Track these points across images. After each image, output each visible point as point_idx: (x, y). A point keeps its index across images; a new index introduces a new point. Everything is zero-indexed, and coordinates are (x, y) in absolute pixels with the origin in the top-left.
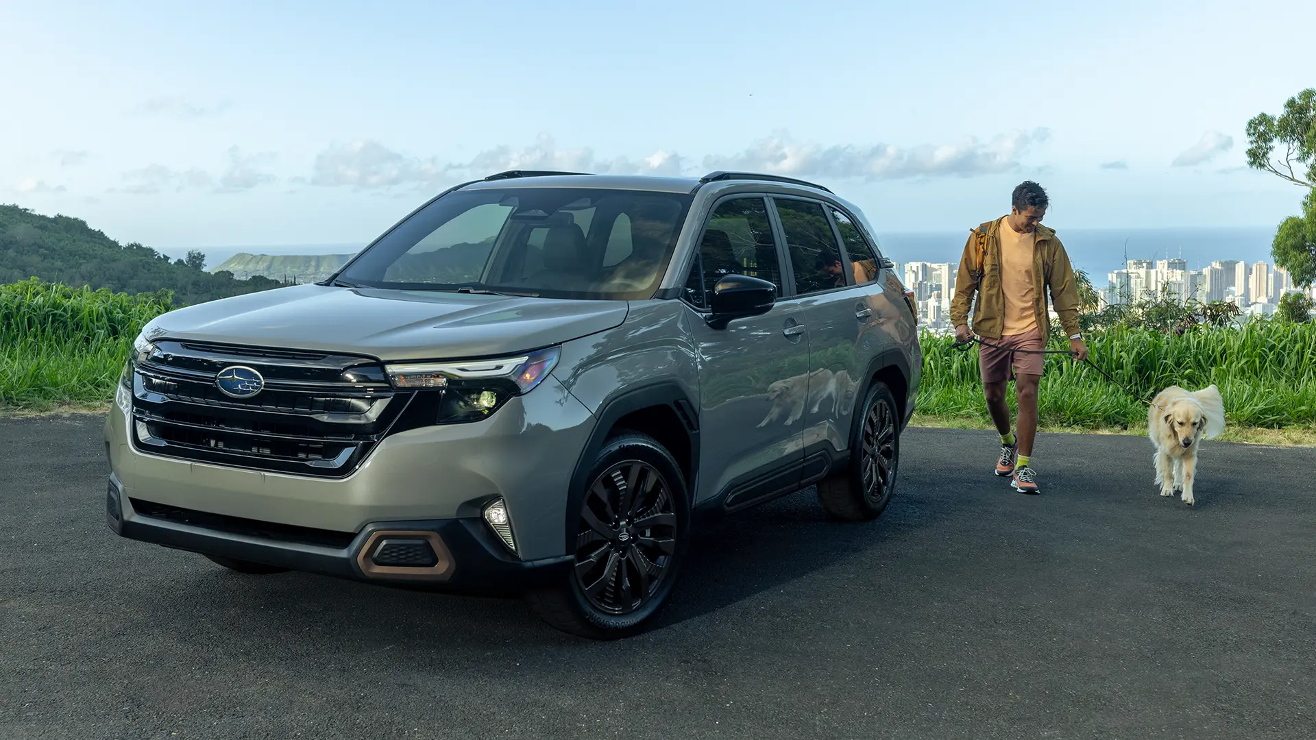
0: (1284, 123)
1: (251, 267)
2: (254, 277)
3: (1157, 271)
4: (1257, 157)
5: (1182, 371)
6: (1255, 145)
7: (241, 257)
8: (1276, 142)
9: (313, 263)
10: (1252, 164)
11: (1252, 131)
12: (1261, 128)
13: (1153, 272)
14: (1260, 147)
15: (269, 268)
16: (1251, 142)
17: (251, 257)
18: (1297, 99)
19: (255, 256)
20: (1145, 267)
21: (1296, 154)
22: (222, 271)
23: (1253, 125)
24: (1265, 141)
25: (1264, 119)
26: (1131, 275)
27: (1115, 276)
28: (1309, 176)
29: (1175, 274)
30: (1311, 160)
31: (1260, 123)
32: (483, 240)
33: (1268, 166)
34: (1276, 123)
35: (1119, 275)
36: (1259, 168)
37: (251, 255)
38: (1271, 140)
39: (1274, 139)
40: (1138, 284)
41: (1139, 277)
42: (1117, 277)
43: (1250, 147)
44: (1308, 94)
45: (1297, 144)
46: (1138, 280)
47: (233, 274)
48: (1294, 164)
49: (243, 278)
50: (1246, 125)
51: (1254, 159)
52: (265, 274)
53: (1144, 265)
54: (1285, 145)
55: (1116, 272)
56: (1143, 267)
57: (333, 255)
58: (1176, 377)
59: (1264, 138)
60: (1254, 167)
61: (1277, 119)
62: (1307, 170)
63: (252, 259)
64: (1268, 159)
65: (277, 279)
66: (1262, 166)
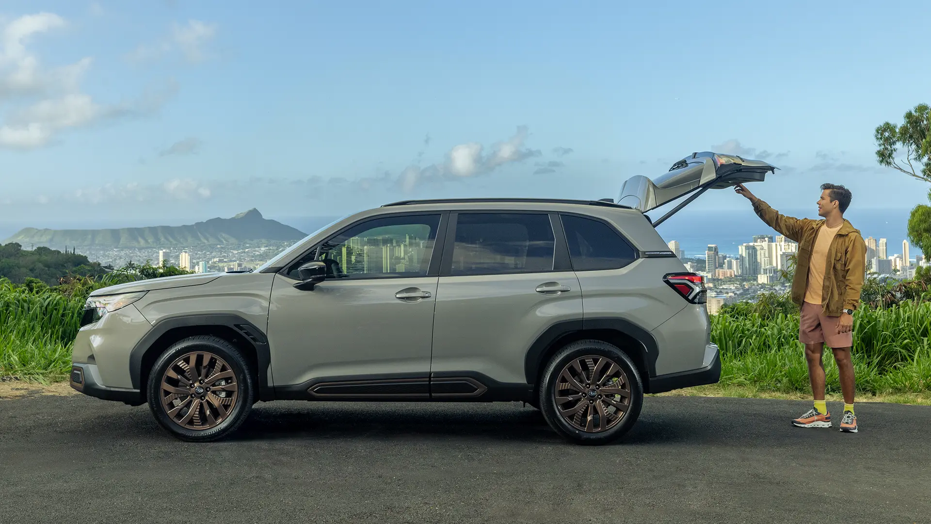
0: (904, 130)
1: (36, 239)
2: (39, 248)
3: (776, 245)
4: (885, 157)
5: (900, 341)
6: (883, 147)
7: (27, 231)
8: (899, 145)
9: (90, 237)
10: (881, 162)
11: (880, 136)
12: (887, 134)
13: (774, 244)
14: (887, 149)
15: (51, 240)
16: (880, 145)
17: (36, 231)
18: (913, 112)
19: (40, 230)
20: (767, 241)
21: (914, 155)
22: (12, 243)
23: (880, 132)
24: (891, 145)
25: (888, 127)
26: (757, 247)
27: (744, 248)
28: (924, 172)
29: (790, 247)
30: (925, 159)
31: (885, 130)
32: (233, 216)
33: (893, 164)
34: (897, 130)
35: (747, 248)
36: (887, 166)
37: (37, 229)
38: (894, 143)
39: (897, 143)
40: (763, 255)
41: (762, 249)
42: (746, 249)
43: (878, 148)
44: (922, 109)
45: (914, 146)
46: (762, 252)
47: (21, 246)
48: (913, 162)
49: (29, 249)
50: (874, 132)
51: (883, 158)
52: (47, 245)
53: (766, 239)
54: (906, 148)
55: (745, 244)
56: (766, 241)
57: (106, 230)
58: (895, 347)
59: (889, 141)
60: (883, 165)
61: (899, 126)
62: (923, 167)
63: (37, 232)
64: (893, 159)
65: (59, 250)
66: (889, 163)
